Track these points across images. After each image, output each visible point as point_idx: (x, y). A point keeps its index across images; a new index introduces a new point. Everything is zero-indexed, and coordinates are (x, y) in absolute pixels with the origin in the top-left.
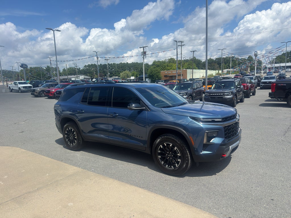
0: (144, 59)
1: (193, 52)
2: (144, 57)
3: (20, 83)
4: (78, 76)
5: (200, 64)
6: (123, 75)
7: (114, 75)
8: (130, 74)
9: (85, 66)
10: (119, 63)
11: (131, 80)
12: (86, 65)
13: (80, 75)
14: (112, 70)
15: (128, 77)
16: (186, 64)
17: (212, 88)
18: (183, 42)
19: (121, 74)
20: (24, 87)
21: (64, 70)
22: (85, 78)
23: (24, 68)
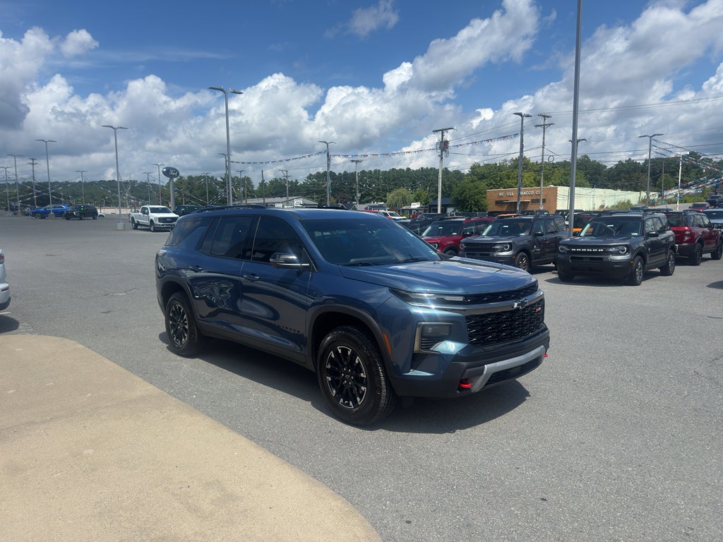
0: (442, 158)
2: (442, 154)
3: (154, 210)
4: (290, 198)
5: (599, 174)
6: (392, 197)
7: (374, 199)
8: (412, 197)
9: (310, 177)
10: (388, 170)
11: (411, 210)
12: (311, 175)
14: (370, 186)
15: (406, 203)
16: (558, 174)
17: (582, 234)
18: (548, 117)
19: (390, 196)
20: (161, 219)
21: (262, 184)
22: (305, 204)
23: (172, 177)
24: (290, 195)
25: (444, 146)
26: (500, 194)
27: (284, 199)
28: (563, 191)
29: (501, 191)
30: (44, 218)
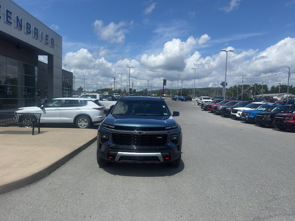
3: (204, 98)
13: (284, 94)
23: (224, 86)
24: (281, 93)
27: (278, 94)
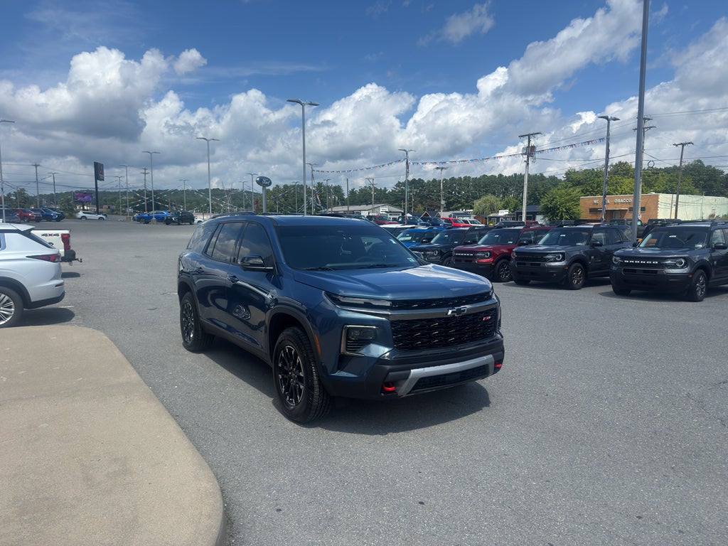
0: (528, 164)
1: (681, 146)
2: (528, 160)
4: (376, 206)
6: (479, 205)
7: (463, 206)
8: (500, 204)
9: (399, 184)
10: (478, 177)
11: (498, 218)
12: (399, 182)
13: (379, 205)
14: (459, 193)
15: (494, 210)
16: (662, 180)
17: (642, 245)
18: (649, 119)
19: (477, 203)
21: (352, 192)
22: (390, 212)
23: (264, 186)
24: (375, 203)
25: (530, 151)
26: (595, 201)
27: (370, 207)
28: (665, 199)
29: (595, 199)
30: (147, 223)
